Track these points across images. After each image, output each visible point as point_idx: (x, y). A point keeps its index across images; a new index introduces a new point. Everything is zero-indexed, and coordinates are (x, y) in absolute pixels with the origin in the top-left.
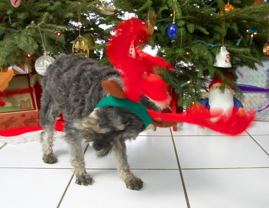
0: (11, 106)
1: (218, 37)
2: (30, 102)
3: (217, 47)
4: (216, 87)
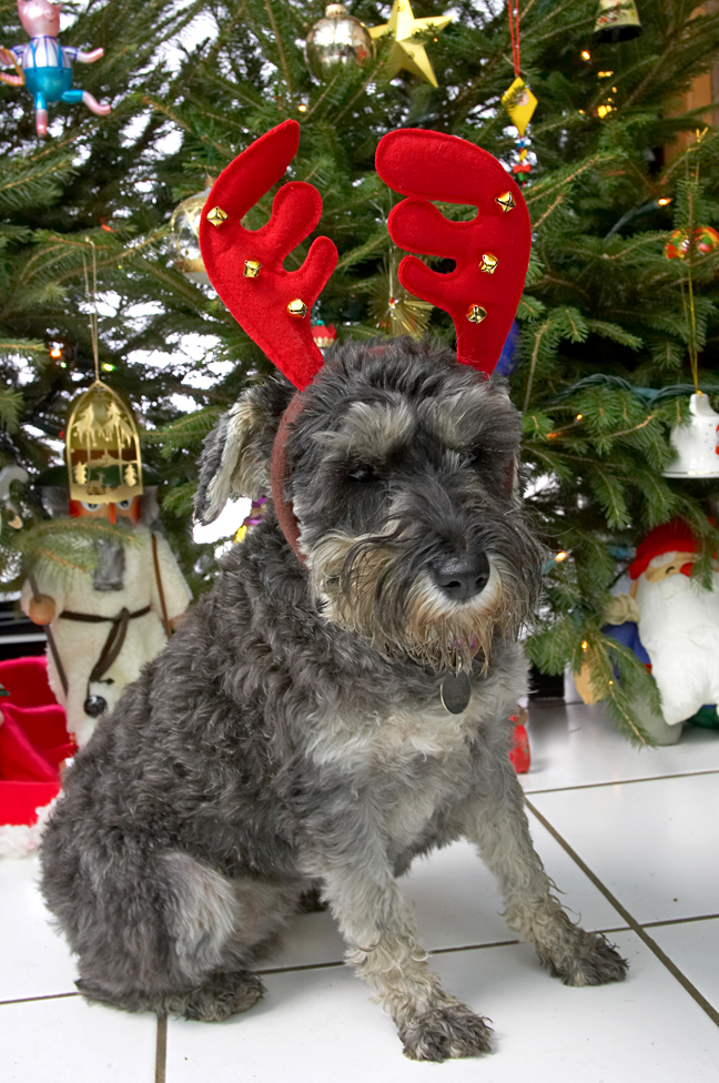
1: (668, 357)
3: (673, 397)
4: (667, 571)
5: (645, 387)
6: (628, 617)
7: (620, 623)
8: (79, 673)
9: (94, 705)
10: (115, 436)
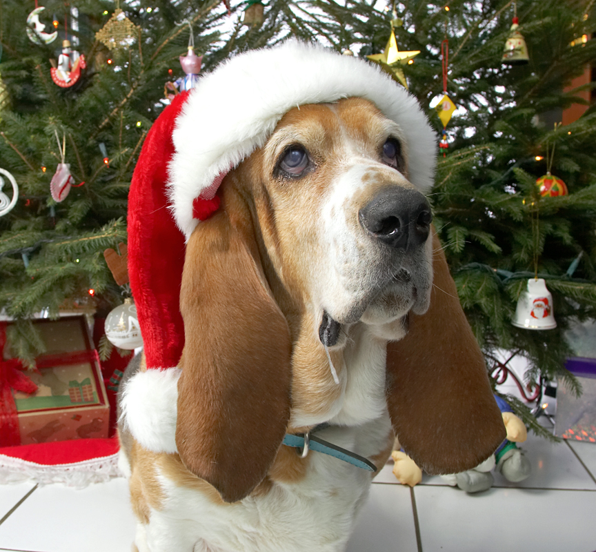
0: (50, 395)
1: (522, 256)
2: (91, 387)
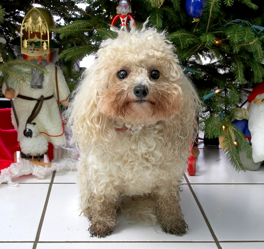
4: (262, 101)
5: (259, 25)
6: (245, 117)
7: (241, 120)
8: (23, 119)
9: (27, 132)
10: (39, 29)
